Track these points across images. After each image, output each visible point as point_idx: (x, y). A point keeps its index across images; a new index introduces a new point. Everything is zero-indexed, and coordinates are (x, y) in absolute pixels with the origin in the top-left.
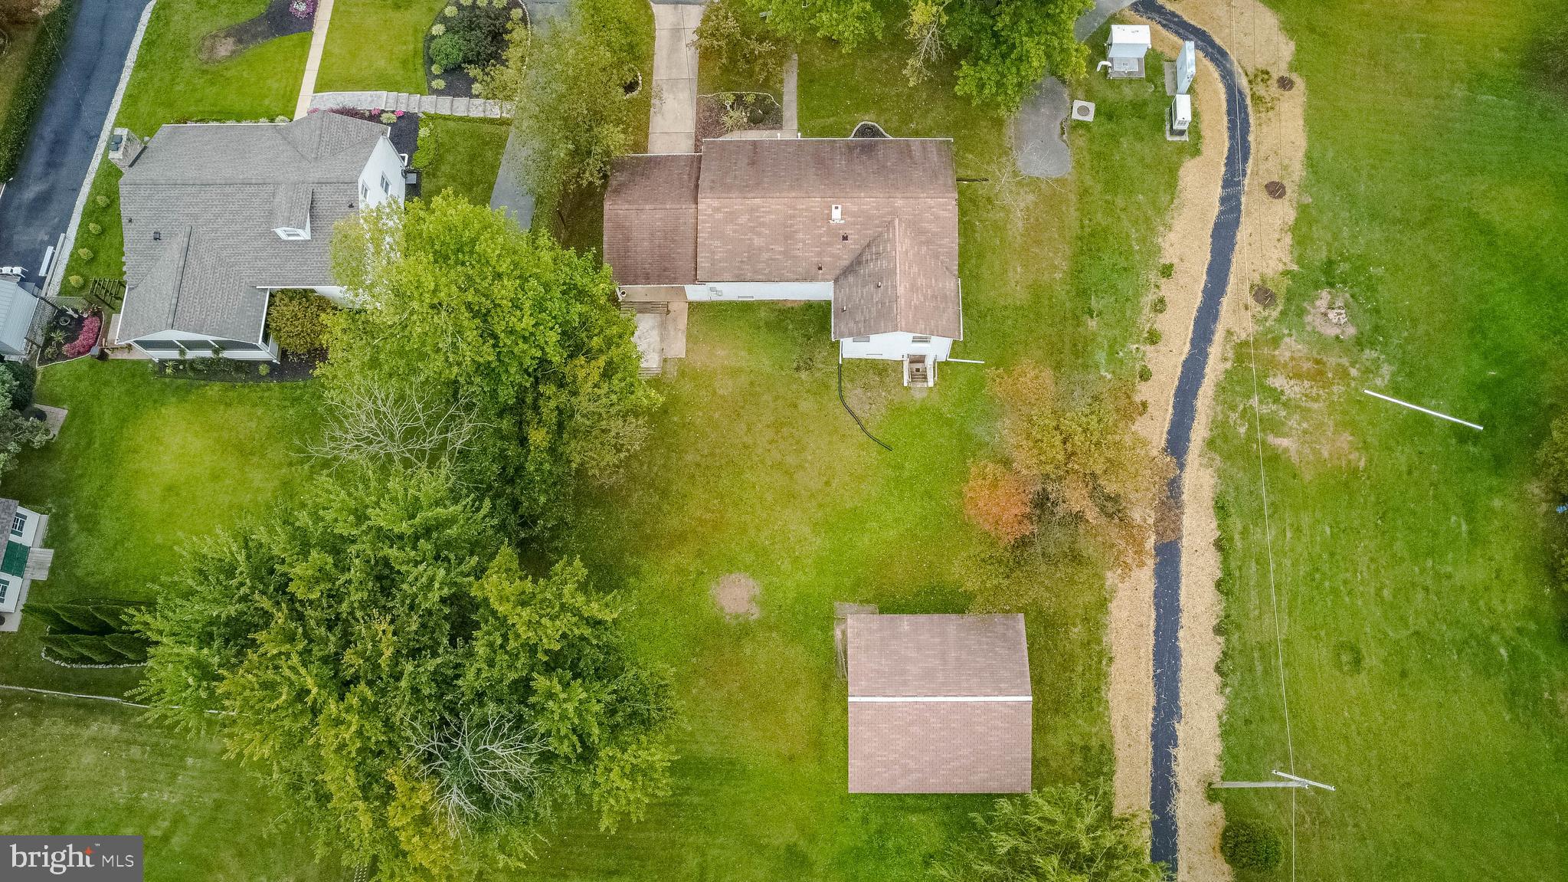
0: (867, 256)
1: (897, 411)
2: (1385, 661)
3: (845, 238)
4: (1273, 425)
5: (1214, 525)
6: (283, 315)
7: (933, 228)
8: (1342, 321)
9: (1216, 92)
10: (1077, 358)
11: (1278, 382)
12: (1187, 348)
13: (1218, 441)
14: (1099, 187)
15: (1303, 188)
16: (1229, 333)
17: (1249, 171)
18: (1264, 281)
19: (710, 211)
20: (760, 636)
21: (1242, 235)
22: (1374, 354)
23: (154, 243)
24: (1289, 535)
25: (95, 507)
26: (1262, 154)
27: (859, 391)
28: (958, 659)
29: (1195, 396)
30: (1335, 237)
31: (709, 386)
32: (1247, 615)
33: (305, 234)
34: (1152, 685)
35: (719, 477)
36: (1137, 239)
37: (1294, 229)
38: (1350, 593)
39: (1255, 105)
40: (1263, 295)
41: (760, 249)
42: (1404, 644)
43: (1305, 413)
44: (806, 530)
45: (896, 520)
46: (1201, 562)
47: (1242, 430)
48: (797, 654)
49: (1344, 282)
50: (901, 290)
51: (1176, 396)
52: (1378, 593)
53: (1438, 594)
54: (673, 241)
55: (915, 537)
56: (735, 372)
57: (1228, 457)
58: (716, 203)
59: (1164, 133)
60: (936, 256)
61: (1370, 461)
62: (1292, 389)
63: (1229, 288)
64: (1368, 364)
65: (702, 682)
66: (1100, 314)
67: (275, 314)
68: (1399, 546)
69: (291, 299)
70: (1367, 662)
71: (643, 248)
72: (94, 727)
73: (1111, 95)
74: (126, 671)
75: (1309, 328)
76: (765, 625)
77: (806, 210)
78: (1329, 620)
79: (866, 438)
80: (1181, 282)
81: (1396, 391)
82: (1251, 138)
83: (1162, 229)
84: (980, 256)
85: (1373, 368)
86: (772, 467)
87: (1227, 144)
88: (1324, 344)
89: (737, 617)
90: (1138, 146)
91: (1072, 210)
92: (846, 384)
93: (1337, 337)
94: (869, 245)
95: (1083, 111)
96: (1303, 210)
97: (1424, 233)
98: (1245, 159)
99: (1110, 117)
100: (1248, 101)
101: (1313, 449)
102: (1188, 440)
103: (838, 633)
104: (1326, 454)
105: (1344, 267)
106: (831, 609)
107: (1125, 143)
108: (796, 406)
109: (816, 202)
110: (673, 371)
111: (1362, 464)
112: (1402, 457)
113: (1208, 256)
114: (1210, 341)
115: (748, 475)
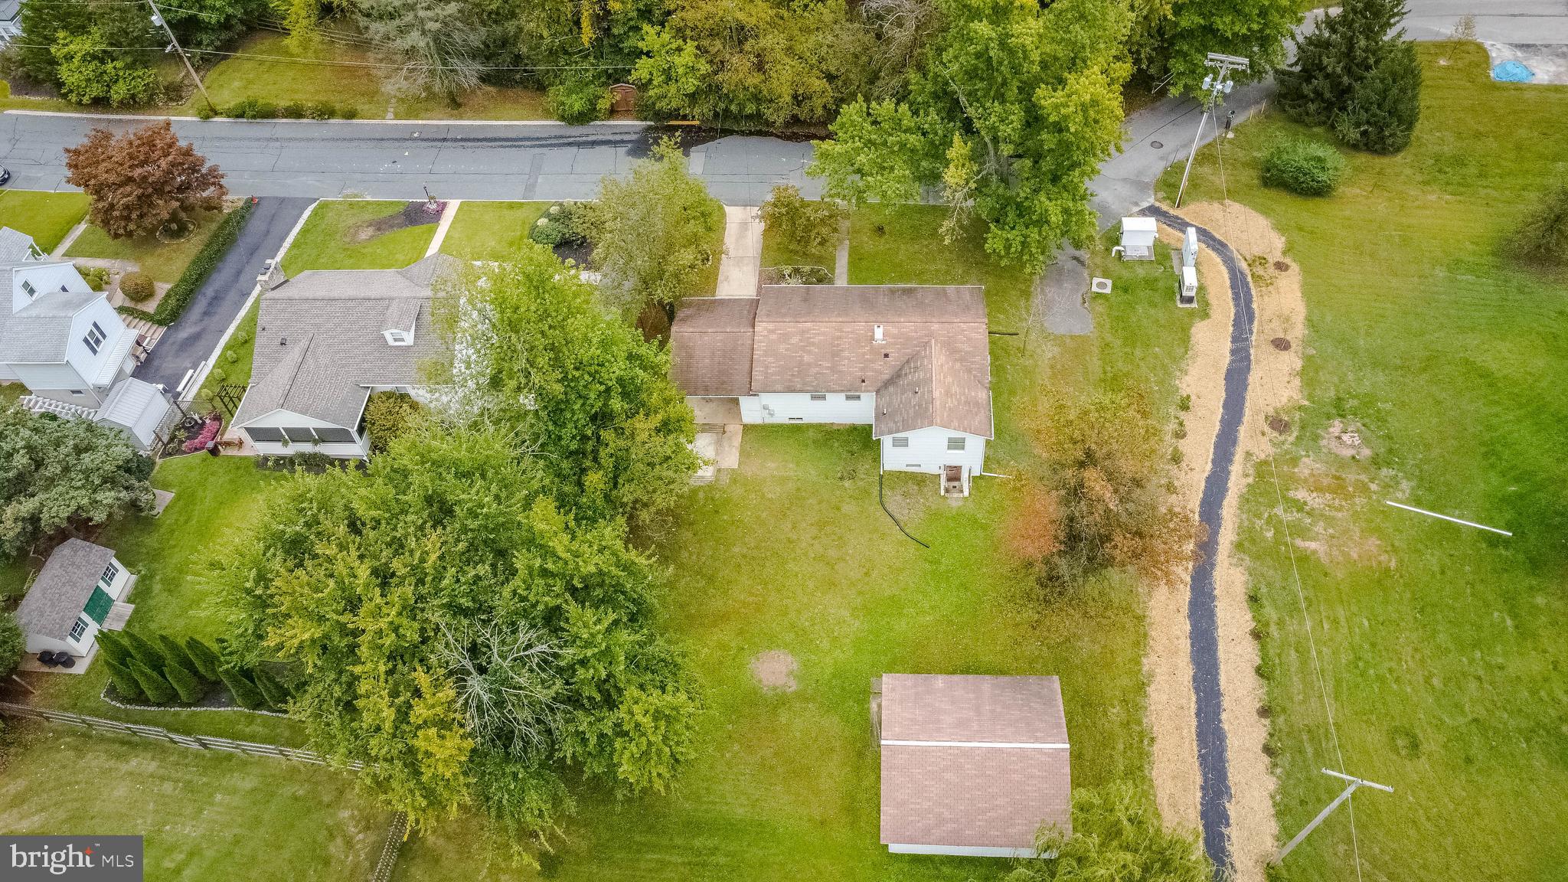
0: (906, 370)
1: (935, 516)
2: (1445, 746)
3: (886, 356)
4: (1302, 532)
5: (1249, 616)
6: (379, 410)
7: (966, 348)
8: (1356, 443)
9: (1219, 272)
11: (1301, 494)
12: (1209, 466)
13: (1246, 544)
14: (1119, 342)
15: (1306, 342)
16: (1248, 454)
17: (1255, 330)
18: (1277, 413)
19: (765, 333)
20: (797, 706)
21: (1253, 378)
22: (1392, 472)
23: (280, 347)
24: (1326, 626)
25: (181, 572)
26: (1266, 318)
27: (899, 498)
28: (993, 711)
29: (1220, 506)
30: (1342, 380)
31: (759, 491)
32: (1291, 699)
33: (409, 338)
34: (1197, 764)
35: (764, 566)
36: (1155, 382)
37: (1302, 373)
38: (1397, 680)
39: (1254, 282)
40: (1278, 424)
41: (809, 364)
42: (1463, 730)
43: (1330, 521)
44: (846, 614)
45: (932, 608)
46: (1239, 650)
47: (1270, 534)
48: (833, 724)
49: (1355, 415)
50: (936, 394)
52: (1427, 680)
53: (1492, 683)
54: (732, 359)
55: (950, 622)
56: (783, 481)
57: (1257, 557)
58: (771, 326)
59: (1175, 301)
60: (969, 371)
61: (1401, 561)
62: (1315, 501)
63: (1245, 419)
64: (1387, 480)
65: (736, 747)
67: (372, 408)
68: (1442, 638)
69: (389, 398)
70: (1425, 747)
71: (704, 365)
72: (134, 762)
73: (1126, 274)
74: (176, 714)
75: (1325, 450)
76: (802, 697)
77: (852, 332)
78: (1379, 705)
79: (905, 537)
80: (1200, 414)
81: (1418, 503)
82: (1254, 306)
83: (1178, 374)
84: (1012, 392)
85: (1392, 483)
86: (814, 559)
87: (1233, 311)
88: (1341, 463)
89: (774, 688)
90: (1152, 311)
91: (1095, 359)
92: (886, 492)
93: (1353, 457)
94: (908, 362)
95: (1101, 285)
96: (1308, 360)
97: (1425, 376)
98: (1251, 320)
99: (1126, 290)
100: (1249, 279)
101: (1343, 553)
102: (1217, 544)
103: (874, 706)
104: (1355, 556)
105: (1353, 403)
106: (868, 684)
107: (1140, 309)
108: (838, 509)
109: (860, 327)
110: (725, 479)
111: (1393, 564)
112: (1433, 559)
113: (1224, 394)
114: (1230, 461)
115: (791, 565)
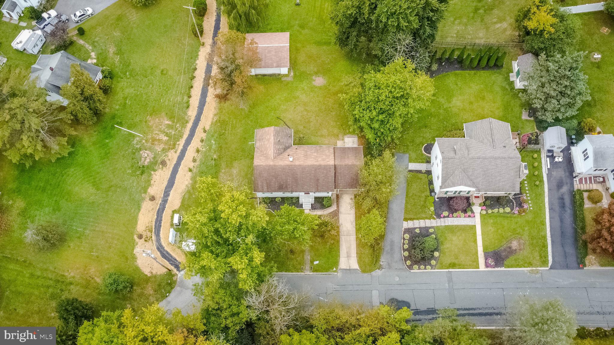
2: (156, 71)
3: (289, 155)
4: (169, 127)
8: (144, 154)
10: (221, 146)
11: (165, 138)
12: (188, 149)
13: (185, 122)
15: (143, 199)
16: (176, 152)
17: (159, 205)
18: (162, 168)
19: (330, 161)
20: (312, 72)
21: (165, 183)
22: (137, 146)
23: (505, 146)
24: (172, 99)
26: (153, 211)
29: (189, 135)
30: (138, 183)
31: (329, 132)
32: (187, 81)
35: (325, 109)
37: (150, 185)
38: (160, 86)
39: (152, 228)
40: (164, 163)
42: (150, 75)
43: (160, 130)
44: (301, 97)
45: (276, 100)
47: (178, 125)
48: (303, 69)
49: (140, 167)
51: (194, 135)
52: (153, 87)
53: (138, 86)
54: (342, 156)
55: (271, 97)
56: (322, 136)
57: (183, 118)
58: (329, 163)
61: (146, 118)
62: (162, 136)
63: (173, 166)
64: (139, 144)
65: (327, 62)
66: (212, 159)
68: (145, 97)
69: (458, 136)
70: (161, 71)
75: (153, 153)
76: (311, 75)
77: (300, 161)
78: (166, 80)
79: (284, 120)
80: (187, 167)
81: (134, 136)
82: (156, 217)
83: (189, 186)
84: (246, 175)
86: (310, 111)
87: (164, 215)
88: (150, 149)
89: (318, 76)
93: (146, 150)
94: (281, 154)
96: (145, 192)
97: (113, 183)
98: (159, 209)
100: (154, 230)
101: (160, 121)
102: (193, 123)
103: (292, 73)
104: (157, 119)
105: (138, 173)
106: (294, 78)
108: (304, 127)
109: (297, 163)
110: (341, 137)
111: (148, 117)
112: (137, 119)
113: (177, 176)
114: (182, 150)
115: (317, 109)
